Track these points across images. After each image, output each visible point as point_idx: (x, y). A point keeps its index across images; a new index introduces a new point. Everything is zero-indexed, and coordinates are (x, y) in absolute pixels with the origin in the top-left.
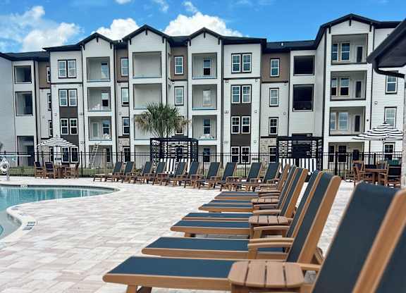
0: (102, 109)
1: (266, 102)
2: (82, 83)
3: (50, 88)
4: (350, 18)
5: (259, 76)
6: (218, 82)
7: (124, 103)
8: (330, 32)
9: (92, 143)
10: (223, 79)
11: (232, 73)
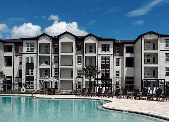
0: (45, 65)
1: (115, 64)
2: (37, 54)
3: (22, 55)
4: (151, 33)
5: (113, 53)
6: (96, 55)
7: (55, 63)
8: (143, 38)
9: (40, 80)
10: (98, 54)
11: (102, 52)
